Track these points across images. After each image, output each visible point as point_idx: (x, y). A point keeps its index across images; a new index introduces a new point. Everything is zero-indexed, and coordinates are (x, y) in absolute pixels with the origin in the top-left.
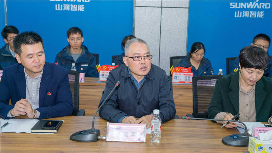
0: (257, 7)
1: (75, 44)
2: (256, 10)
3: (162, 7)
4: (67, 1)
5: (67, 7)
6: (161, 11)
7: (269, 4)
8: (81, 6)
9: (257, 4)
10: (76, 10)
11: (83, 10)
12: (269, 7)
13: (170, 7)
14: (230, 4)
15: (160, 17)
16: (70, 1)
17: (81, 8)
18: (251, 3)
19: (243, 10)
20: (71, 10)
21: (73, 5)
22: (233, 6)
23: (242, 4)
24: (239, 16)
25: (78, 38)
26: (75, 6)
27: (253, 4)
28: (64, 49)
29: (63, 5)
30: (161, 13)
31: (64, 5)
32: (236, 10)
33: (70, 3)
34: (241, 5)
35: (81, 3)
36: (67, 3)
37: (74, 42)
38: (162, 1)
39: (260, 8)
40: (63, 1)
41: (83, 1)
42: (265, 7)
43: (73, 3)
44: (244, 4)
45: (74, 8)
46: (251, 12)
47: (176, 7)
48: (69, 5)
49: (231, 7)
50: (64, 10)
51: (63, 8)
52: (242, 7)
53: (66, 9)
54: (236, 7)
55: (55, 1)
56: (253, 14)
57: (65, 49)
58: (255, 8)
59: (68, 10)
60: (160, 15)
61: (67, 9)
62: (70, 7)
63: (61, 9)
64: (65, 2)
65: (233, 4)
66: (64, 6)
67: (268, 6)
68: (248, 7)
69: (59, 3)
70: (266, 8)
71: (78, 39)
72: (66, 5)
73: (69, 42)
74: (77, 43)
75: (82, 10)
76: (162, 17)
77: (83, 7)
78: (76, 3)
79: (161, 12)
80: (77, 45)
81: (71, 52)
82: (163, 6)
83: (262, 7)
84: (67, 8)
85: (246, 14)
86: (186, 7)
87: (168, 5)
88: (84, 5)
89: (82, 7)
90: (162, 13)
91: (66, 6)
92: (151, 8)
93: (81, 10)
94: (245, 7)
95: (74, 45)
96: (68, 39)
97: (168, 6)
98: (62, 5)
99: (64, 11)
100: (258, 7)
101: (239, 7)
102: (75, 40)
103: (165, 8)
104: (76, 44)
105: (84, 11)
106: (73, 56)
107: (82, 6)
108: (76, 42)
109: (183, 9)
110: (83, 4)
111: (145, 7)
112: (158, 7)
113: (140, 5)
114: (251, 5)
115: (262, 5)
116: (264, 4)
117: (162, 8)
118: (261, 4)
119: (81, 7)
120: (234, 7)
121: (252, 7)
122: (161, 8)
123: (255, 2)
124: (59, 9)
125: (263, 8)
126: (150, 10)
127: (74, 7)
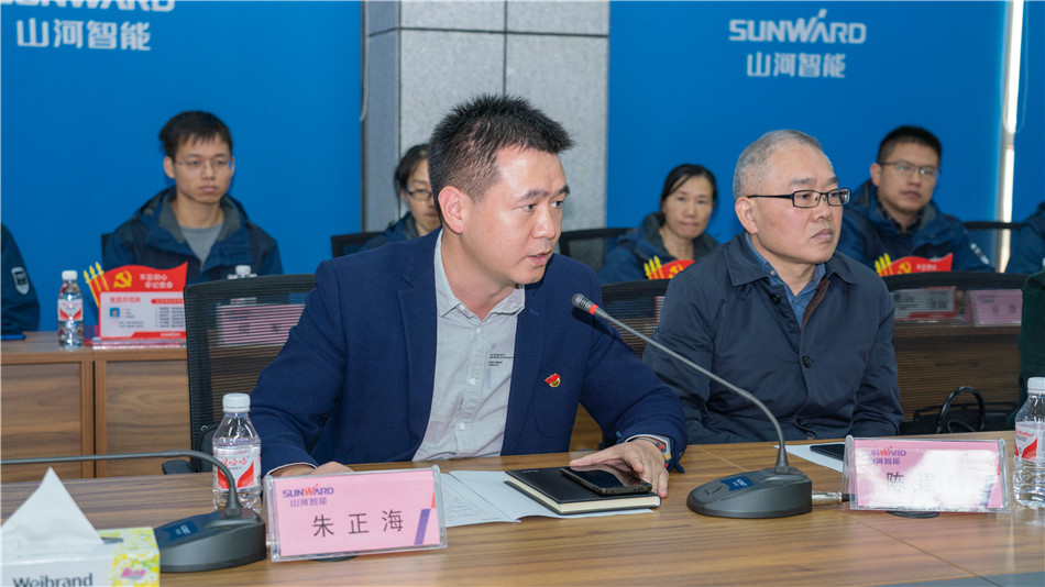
0: (820, 37)
1: (206, 183)
2: (819, 48)
3: (505, 32)
4: (69, 3)
5: (69, 31)
6: (501, 47)
7: (863, 27)
8: (133, 27)
9: (821, 27)
10: (113, 45)
11: (145, 45)
12: (862, 40)
13: (536, 30)
14: (727, 26)
15: (501, 74)
16: (85, 4)
17: (136, 38)
18: (801, 22)
19: (773, 47)
20: (92, 44)
21: (99, 23)
22: (738, 34)
23: (771, 24)
24: (763, 70)
25: (220, 159)
26: (110, 30)
27: (807, 23)
28: (142, 209)
29: (51, 26)
30: (502, 58)
31: (57, 22)
32: (751, 47)
33: (84, 14)
34: (769, 30)
35: (136, 15)
36: (70, 13)
37: (203, 173)
38: (506, 3)
39: (832, 40)
40: (53, 4)
41: (145, 8)
42: (847, 37)
43: (100, 15)
44: (777, 25)
45: (102, 36)
46: (803, 57)
47: (560, 31)
48: (80, 24)
49: (733, 38)
50: (57, 44)
51: (52, 35)
52: (770, 39)
53: (66, 41)
54: (752, 38)
55: (14, 4)
56: (810, 65)
57: (149, 211)
58: (814, 39)
59: (75, 45)
60: (501, 64)
61: (72, 41)
62: (86, 32)
63: (45, 43)
64: (62, 9)
65: (739, 26)
66: (57, 29)
67: (857, 33)
68: (793, 38)
69: (33, 16)
70: (852, 40)
71: (217, 162)
72: (64, 22)
73: (171, 175)
74: (213, 178)
75: (141, 48)
76: (510, 71)
77: (145, 31)
78: (114, 15)
79: (502, 53)
80: (213, 187)
81: (182, 223)
82: (510, 28)
83: (838, 38)
84: (69, 38)
85: (786, 64)
86: (599, 32)
87: (529, 24)
88: (147, 26)
89: (140, 32)
90: (508, 56)
91: (65, 29)
92: (465, 35)
93: (134, 47)
94: (781, 38)
95: (201, 188)
96: (168, 162)
97: (531, 29)
98: (45, 25)
99: (56, 49)
100: (826, 39)
101: (761, 38)
102: (205, 167)
103: (518, 37)
104: (212, 183)
105: (148, 49)
106: (188, 236)
107: (141, 27)
108: (209, 172)
109: (588, 40)
110: (144, 22)
111: (441, 34)
112: (492, 32)
113: (420, 25)
114: (801, 31)
115: (839, 29)
116: (843, 25)
117: (509, 37)
118: (834, 26)
119: (136, 32)
120: (742, 38)
121: (804, 39)
122: (501, 37)
123: (813, 20)
124: (33, 42)
125: (843, 40)
126: (460, 44)
127: (101, 32)
